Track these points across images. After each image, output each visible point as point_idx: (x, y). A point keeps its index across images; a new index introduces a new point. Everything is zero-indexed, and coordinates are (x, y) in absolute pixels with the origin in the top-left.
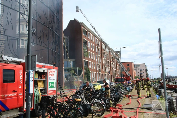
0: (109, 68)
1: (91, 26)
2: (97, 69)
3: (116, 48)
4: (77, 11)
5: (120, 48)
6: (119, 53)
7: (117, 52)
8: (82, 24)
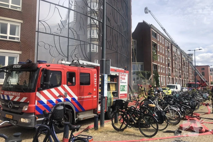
0: (180, 72)
1: (161, 27)
2: (167, 73)
3: (190, 50)
4: (146, 13)
5: (195, 50)
6: (191, 56)
7: (189, 55)
8: (151, 26)
